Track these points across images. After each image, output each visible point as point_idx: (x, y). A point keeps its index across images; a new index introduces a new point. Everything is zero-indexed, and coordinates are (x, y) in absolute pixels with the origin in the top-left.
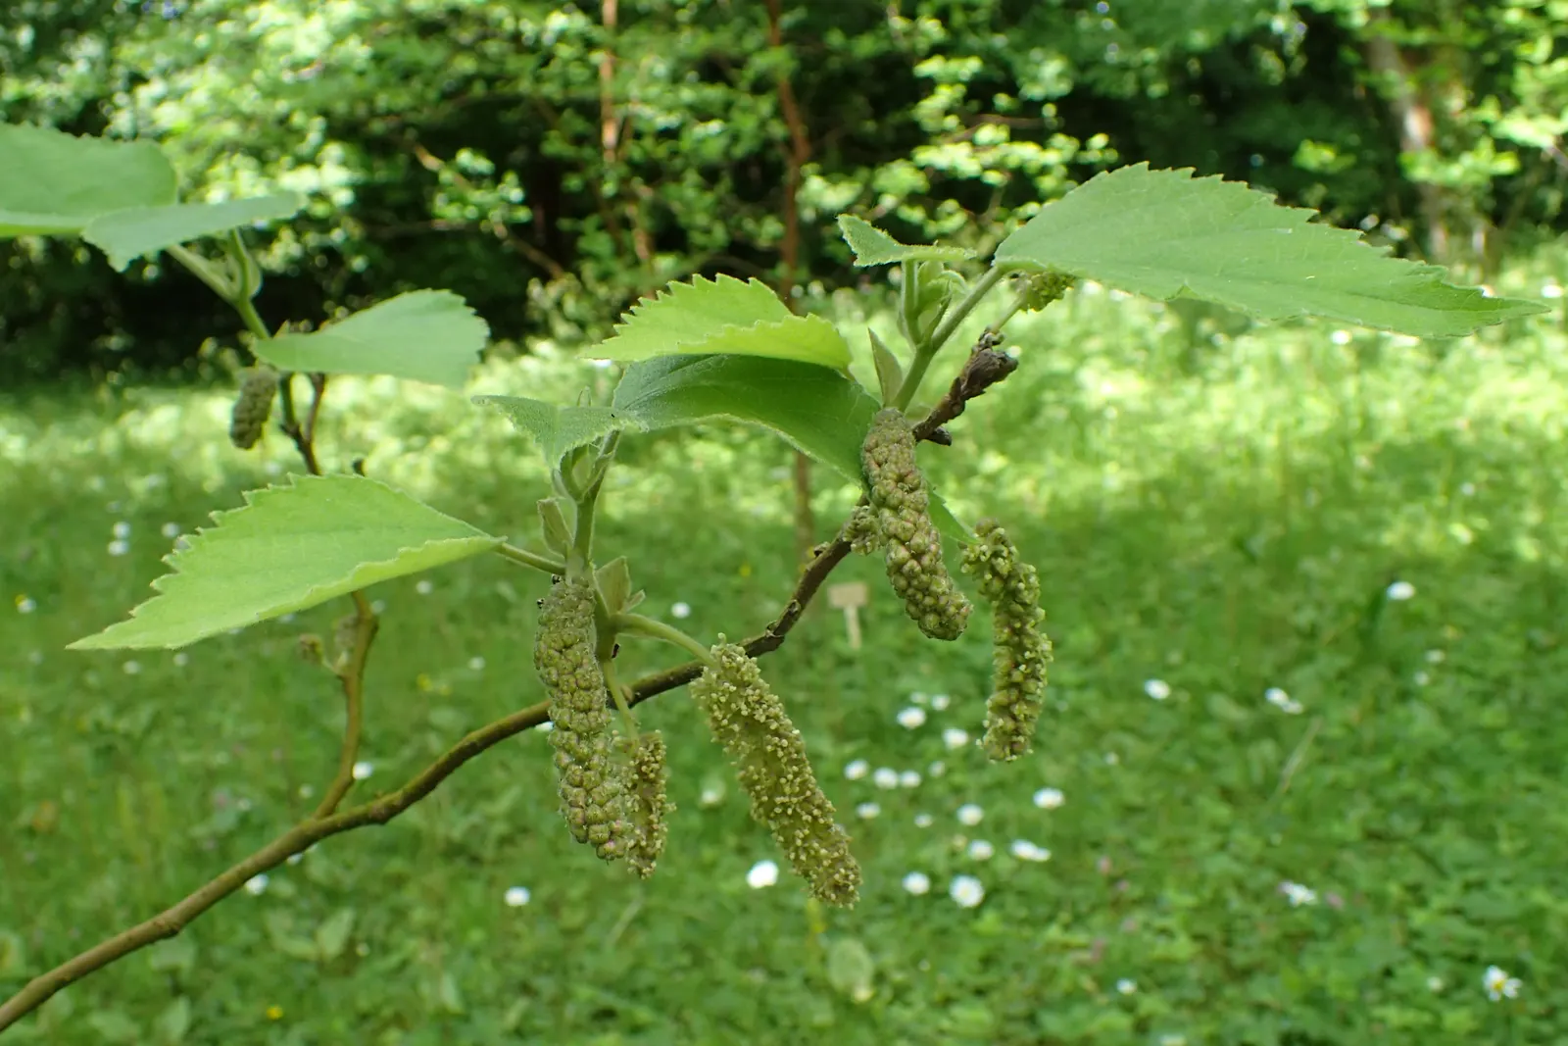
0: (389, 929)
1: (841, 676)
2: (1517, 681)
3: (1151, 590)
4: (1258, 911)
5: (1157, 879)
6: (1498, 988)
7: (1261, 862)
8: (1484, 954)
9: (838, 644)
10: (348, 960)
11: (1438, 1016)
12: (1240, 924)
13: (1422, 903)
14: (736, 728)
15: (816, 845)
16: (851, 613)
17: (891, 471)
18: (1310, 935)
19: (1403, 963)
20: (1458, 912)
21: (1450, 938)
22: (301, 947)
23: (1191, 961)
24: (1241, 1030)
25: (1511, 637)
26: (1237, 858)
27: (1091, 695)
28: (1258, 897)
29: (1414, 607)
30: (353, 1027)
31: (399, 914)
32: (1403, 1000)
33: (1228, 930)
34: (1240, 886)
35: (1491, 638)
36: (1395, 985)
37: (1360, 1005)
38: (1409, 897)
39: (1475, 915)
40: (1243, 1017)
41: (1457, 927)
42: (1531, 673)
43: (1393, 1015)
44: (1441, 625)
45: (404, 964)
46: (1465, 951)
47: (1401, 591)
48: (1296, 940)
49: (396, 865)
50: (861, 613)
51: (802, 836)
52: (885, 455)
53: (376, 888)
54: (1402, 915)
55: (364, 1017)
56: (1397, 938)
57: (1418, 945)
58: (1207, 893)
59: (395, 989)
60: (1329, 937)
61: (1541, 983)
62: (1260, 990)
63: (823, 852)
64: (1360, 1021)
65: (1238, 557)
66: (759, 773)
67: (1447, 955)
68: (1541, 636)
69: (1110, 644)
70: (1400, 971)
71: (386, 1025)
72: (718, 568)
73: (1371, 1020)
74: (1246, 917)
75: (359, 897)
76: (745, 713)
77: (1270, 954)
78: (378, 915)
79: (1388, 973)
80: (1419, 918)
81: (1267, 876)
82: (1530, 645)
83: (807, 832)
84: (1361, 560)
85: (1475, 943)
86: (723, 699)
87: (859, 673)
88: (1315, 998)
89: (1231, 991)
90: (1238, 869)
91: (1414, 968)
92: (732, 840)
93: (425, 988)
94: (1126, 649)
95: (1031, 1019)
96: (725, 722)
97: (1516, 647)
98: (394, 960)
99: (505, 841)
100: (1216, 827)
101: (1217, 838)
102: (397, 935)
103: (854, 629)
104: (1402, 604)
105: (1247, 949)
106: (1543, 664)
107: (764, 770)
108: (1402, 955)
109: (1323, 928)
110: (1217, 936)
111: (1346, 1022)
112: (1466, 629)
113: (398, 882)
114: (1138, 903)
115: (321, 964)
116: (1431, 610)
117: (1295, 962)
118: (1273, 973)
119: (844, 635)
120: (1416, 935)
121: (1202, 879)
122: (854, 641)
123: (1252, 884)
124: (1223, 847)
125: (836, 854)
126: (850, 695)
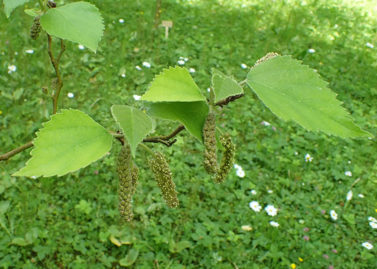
0: (32, 94)
1: (161, 46)
2: (334, 79)
3: (247, 38)
4: (255, 127)
5: (232, 114)
6: (308, 159)
7: (258, 115)
8: (307, 147)
9: (162, 37)
10: (21, 101)
11: (292, 161)
12: (249, 129)
13: (295, 132)
14: (157, 172)
15: (170, 195)
16: (167, 29)
17: (209, 140)
18: (266, 135)
19: (287, 146)
20: (303, 136)
21: (299, 142)
22: (9, 96)
23: (236, 136)
24: (244, 155)
25: (336, 68)
26: (253, 113)
27: (225, 63)
28: (256, 124)
29: (313, 55)
30: (21, 119)
31: (35, 91)
32: (285, 155)
33: (246, 131)
34: (252, 120)
35: (330, 67)
36: (283, 151)
37: (274, 155)
38: (292, 130)
39: (307, 137)
40: (245, 153)
41: (302, 139)
42: (338, 78)
43: (281, 159)
44: (319, 61)
45: (36, 104)
46: (303, 146)
47: (312, 51)
48: (262, 136)
49: (36, 77)
50: (170, 30)
51: (167, 193)
52: (209, 134)
53: (30, 83)
54: (289, 133)
55: (23, 116)
56: (287, 139)
57: (291, 142)
58: (243, 120)
59: (32, 110)
60: (270, 137)
61: (318, 157)
62: (251, 146)
63: (171, 197)
64: (273, 158)
65: (273, 32)
66: (160, 180)
67: (297, 146)
68: (343, 69)
69: (234, 50)
70: (285, 148)
71: (29, 119)
72: (133, 9)
73: (275, 159)
74: (252, 128)
75: (25, 85)
76: (160, 170)
77: (255, 138)
78: (30, 90)
79: (283, 148)
80: (293, 136)
81: (259, 119)
82: (339, 71)
83: (168, 192)
84: (304, 39)
85: (305, 144)
86: (156, 166)
87: (166, 46)
88: (264, 151)
89: (243, 145)
90: (253, 116)
91: (289, 148)
92: (125, 85)
93: (41, 112)
94: (237, 52)
95: (193, 144)
96: (155, 171)
97: (336, 71)
98: (33, 103)
99: (65, 75)
100: (249, 104)
101: (249, 107)
102: (34, 96)
103: (167, 34)
104: (311, 54)
105: (250, 136)
106: (341, 77)
107: (162, 180)
108: (287, 144)
109: (269, 134)
110: (243, 131)
111: (270, 158)
112: (325, 63)
113: (35, 82)
114: (226, 120)
115: (13, 101)
116: (317, 56)
117: (261, 141)
118: (256, 143)
119: (164, 35)
120: (292, 140)
121: (243, 116)
122: (166, 37)
123: (255, 120)
124: (250, 109)
125: (174, 198)
126: (163, 51)
